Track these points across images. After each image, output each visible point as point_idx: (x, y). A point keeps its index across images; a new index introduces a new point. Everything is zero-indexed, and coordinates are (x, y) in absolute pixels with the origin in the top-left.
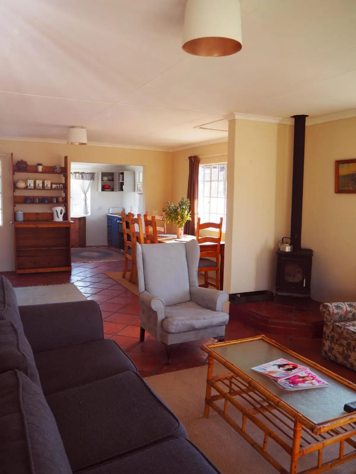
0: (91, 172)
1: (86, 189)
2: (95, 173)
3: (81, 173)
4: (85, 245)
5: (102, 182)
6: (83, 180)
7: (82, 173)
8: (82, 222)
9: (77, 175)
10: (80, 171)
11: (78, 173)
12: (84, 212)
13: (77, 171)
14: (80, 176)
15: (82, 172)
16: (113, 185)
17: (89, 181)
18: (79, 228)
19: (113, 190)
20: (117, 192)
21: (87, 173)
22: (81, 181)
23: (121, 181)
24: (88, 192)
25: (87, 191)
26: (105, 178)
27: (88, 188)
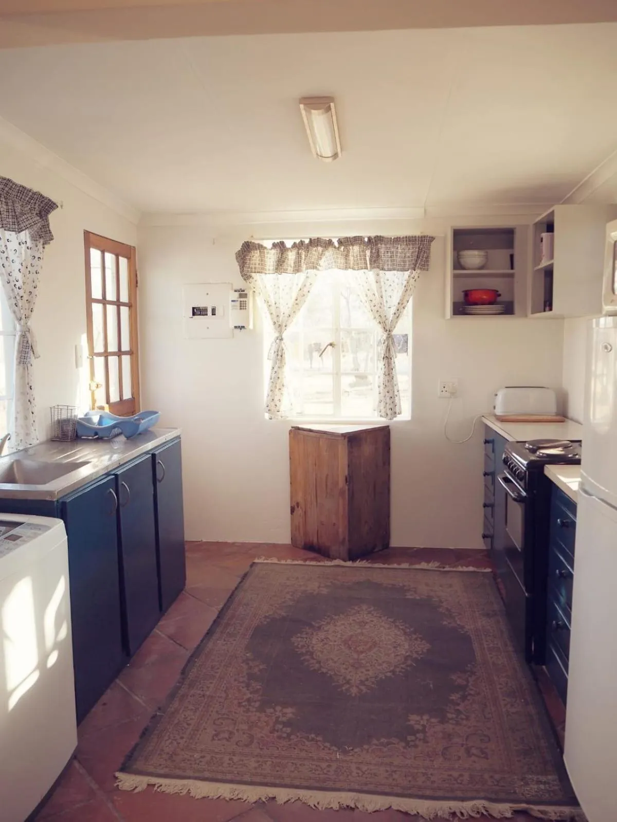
0: (417, 233)
1: (393, 310)
2: (432, 239)
3: (369, 239)
4: (386, 545)
5: (456, 277)
6: (377, 270)
7: (374, 242)
8: (367, 449)
9: (356, 249)
10: (366, 234)
11: (357, 240)
12: (383, 404)
13: (352, 234)
14: (368, 253)
15: (373, 235)
16: (511, 291)
17: (407, 273)
18: (349, 480)
19: (508, 310)
20: (526, 316)
21: (397, 240)
22: (371, 275)
23: (544, 263)
24: (400, 321)
25: (398, 315)
26: (473, 257)
27: (401, 305)
